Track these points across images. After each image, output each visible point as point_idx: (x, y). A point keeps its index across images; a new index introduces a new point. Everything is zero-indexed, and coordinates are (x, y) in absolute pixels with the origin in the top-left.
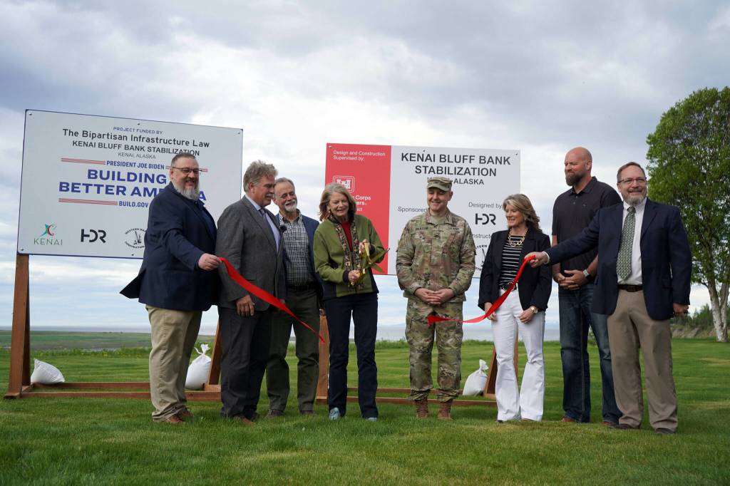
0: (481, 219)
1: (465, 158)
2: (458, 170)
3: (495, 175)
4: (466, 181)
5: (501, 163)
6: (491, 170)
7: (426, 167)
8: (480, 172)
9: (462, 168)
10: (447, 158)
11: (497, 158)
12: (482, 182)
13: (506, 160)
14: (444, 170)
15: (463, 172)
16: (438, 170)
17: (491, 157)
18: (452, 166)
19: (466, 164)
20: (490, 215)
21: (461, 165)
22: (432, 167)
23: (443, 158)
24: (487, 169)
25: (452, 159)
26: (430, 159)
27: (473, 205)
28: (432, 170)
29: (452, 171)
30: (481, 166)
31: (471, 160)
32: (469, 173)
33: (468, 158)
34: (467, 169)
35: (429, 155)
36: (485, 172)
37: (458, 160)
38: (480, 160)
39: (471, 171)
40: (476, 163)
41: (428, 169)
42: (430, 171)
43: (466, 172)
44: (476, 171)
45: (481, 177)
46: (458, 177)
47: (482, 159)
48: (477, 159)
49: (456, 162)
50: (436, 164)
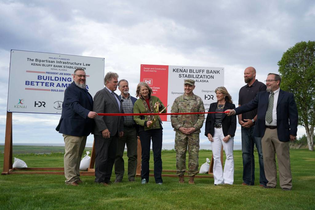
0: (207, 97)
1: (200, 71)
2: (197, 76)
3: (213, 78)
4: (201, 81)
5: (216, 73)
6: (211, 76)
8: (207, 77)
9: (199, 75)
10: (192, 71)
11: (214, 71)
12: (207, 81)
13: (218, 72)
14: (191, 76)
15: (199, 77)
16: (189, 76)
17: (211, 71)
18: (195, 74)
19: (201, 74)
20: (211, 95)
26: (185, 71)
27: (204, 91)
28: (186, 76)
29: (195, 76)
30: (207, 75)
32: (202, 77)
33: (202, 71)
36: (209, 77)
37: (197, 72)
39: (203, 77)
40: (205, 73)
41: (184, 76)
42: (185, 77)
43: (201, 77)
44: (205, 77)
45: (207, 79)
46: (197, 79)
47: (208, 71)
48: (205, 71)
49: (196, 72)
50: (188, 73)
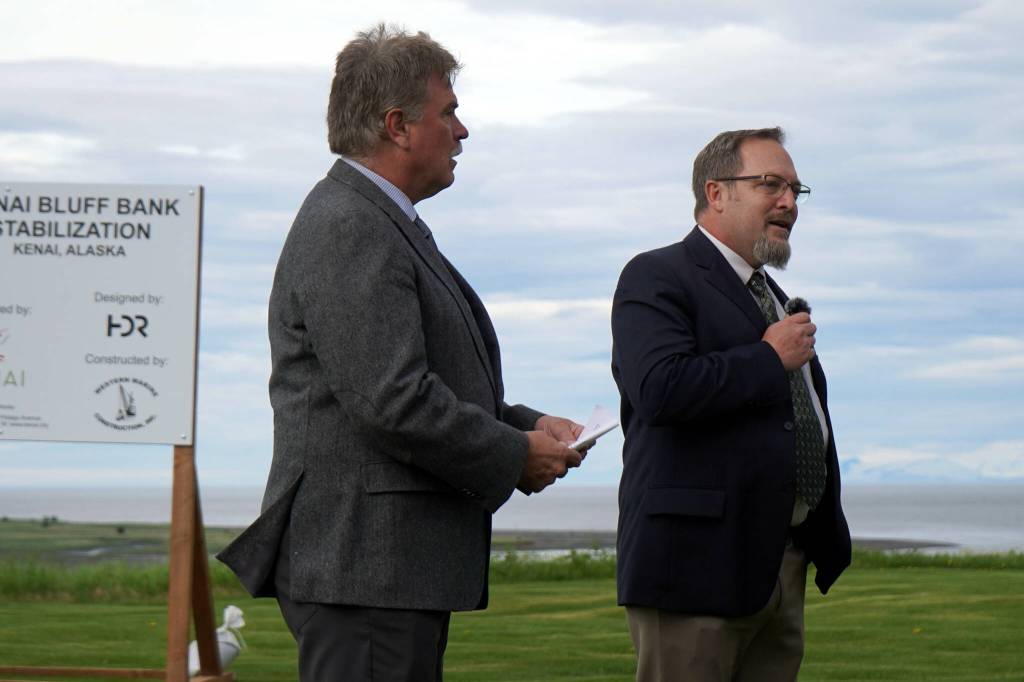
0: (118, 326)
1: (90, 202)
2: (74, 228)
3: (147, 236)
4: (90, 250)
5: (159, 212)
6: (140, 227)
7: (11, 223)
8: (119, 231)
9: (82, 224)
10: (53, 204)
11: (152, 203)
12: (121, 251)
13: (170, 207)
14: (46, 229)
15: (84, 231)
16: (35, 228)
17: (140, 202)
18: (63, 220)
19: (91, 217)
20: (138, 317)
21: (80, 217)
22: (24, 224)
23: (45, 204)
24: (132, 226)
25: (63, 206)
26: (20, 207)
27: (105, 298)
28: (24, 229)
29: (63, 230)
30: (121, 220)
31: (100, 206)
32: (97, 233)
33: (96, 203)
34: (94, 225)
35: (17, 199)
36: (127, 231)
37: (75, 208)
38: (120, 206)
39: (101, 229)
40: (110, 214)
41: (16, 227)
42: (20, 231)
43: (90, 232)
44: (111, 229)
45: (120, 241)
46: (74, 242)
47: (123, 206)
48: (113, 205)
49: (71, 211)
50: (32, 216)
